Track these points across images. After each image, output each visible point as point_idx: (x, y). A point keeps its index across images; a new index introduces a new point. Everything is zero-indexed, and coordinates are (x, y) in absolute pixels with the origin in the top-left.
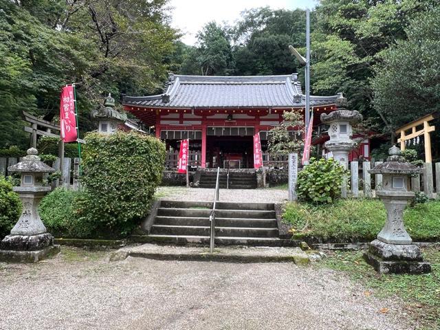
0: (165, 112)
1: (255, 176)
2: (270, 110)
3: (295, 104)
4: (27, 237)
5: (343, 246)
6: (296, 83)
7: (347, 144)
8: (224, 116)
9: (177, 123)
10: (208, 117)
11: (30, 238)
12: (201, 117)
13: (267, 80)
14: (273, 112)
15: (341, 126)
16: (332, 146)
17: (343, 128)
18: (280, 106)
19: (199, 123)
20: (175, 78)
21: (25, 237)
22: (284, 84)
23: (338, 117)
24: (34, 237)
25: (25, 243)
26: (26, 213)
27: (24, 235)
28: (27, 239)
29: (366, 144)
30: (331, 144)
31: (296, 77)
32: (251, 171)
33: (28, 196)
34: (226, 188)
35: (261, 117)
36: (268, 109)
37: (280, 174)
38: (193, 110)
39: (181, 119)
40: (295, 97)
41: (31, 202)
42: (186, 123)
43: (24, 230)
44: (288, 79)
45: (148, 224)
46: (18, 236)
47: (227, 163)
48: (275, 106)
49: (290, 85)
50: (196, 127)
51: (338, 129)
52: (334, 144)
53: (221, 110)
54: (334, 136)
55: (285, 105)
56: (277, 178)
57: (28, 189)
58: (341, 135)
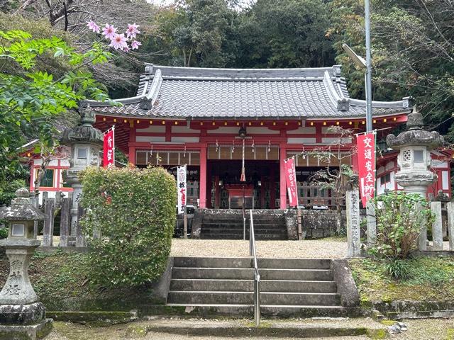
0: (145, 123)
1: (283, 220)
2: (304, 122)
3: (341, 113)
4: (19, 306)
5: (428, 314)
6: (339, 80)
7: (424, 177)
8: (234, 130)
9: (161, 140)
10: (209, 132)
11: (24, 308)
12: (199, 131)
13: (296, 75)
14: (308, 124)
15: (415, 152)
16: (404, 179)
17: (419, 155)
18: (319, 117)
19: (196, 140)
20: (155, 70)
21: (17, 307)
22: (321, 81)
23: (411, 141)
24: (28, 306)
25: (17, 315)
26: (14, 275)
27: (14, 305)
28: (20, 310)
29: (445, 169)
30: (402, 178)
31: (338, 70)
32: (277, 213)
33: (18, 252)
34: (242, 238)
35: (288, 132)
36: (301, 121)
37: (320, 217)
38: (189, 122)
39: (169, 135)
40: (339, 102)
41: (22, 260)
42: (175, 140)
43: (14, 298)
44: (327, 73)
45: (163, 290)
46: (7, 306)
47: (234, 201)
48: (310, 117)
49: (330, 82)
50: (190, 147)
51: (412, 157)
52: (407, 177)
53: (231, 121)
54: (406, 166)
55: (326, 114)
56: (316, 223)
57: (21, 243)
58: (417, 165)
